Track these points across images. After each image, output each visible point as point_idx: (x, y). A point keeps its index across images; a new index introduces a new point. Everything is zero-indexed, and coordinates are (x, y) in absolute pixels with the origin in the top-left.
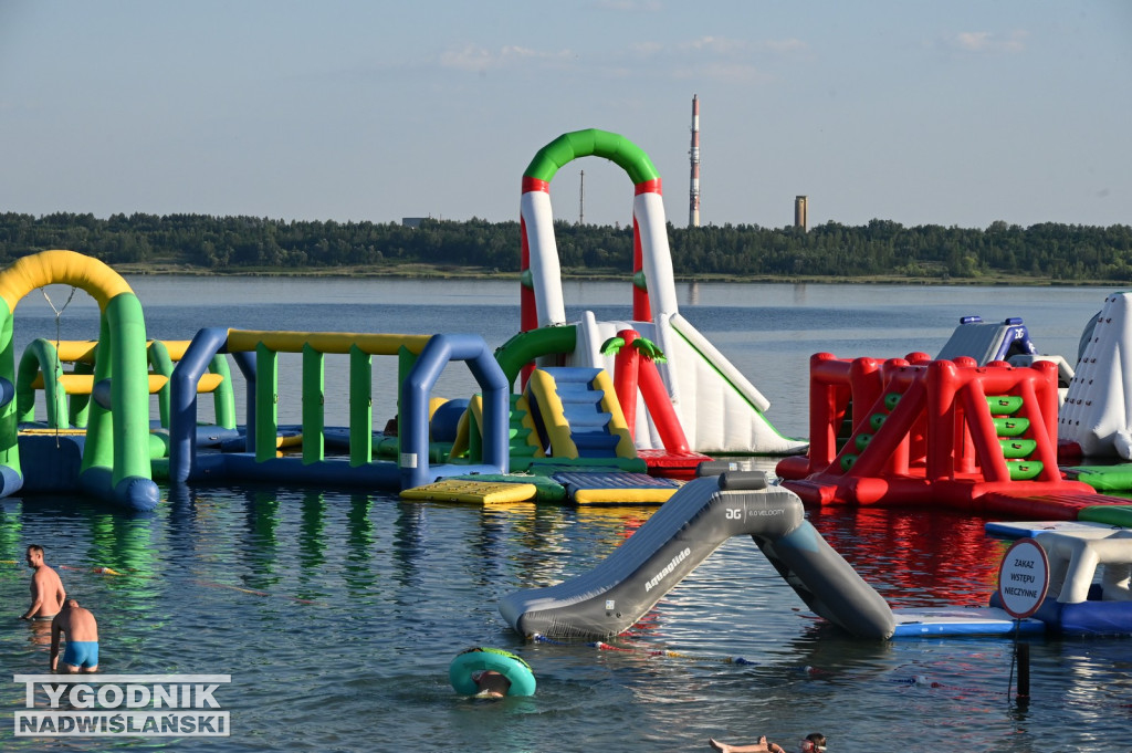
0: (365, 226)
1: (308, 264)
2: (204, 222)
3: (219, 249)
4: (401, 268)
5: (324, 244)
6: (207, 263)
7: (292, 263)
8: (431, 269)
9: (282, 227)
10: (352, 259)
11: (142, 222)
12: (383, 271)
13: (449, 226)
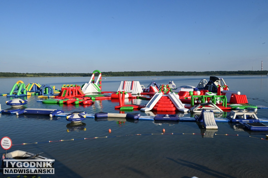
0: (234, 71)
1: (229, 74)
2: (222, 71)
3: (222, 73)
4: (236, 74)
5: (230, 73)
6: (221, 74)
7: (228, 74)
8: (238, 74)
9: (228, 72)
10: (232, 74)
11: (217, 72)
12: (235, 74)
13: (241, 71)
